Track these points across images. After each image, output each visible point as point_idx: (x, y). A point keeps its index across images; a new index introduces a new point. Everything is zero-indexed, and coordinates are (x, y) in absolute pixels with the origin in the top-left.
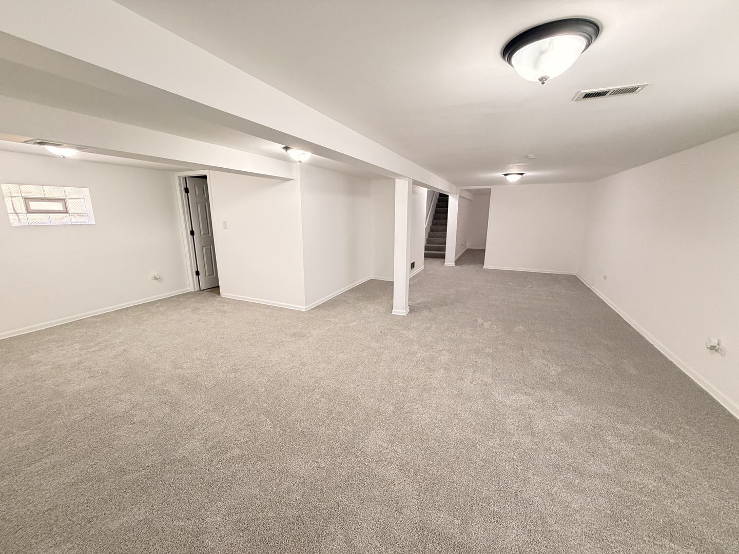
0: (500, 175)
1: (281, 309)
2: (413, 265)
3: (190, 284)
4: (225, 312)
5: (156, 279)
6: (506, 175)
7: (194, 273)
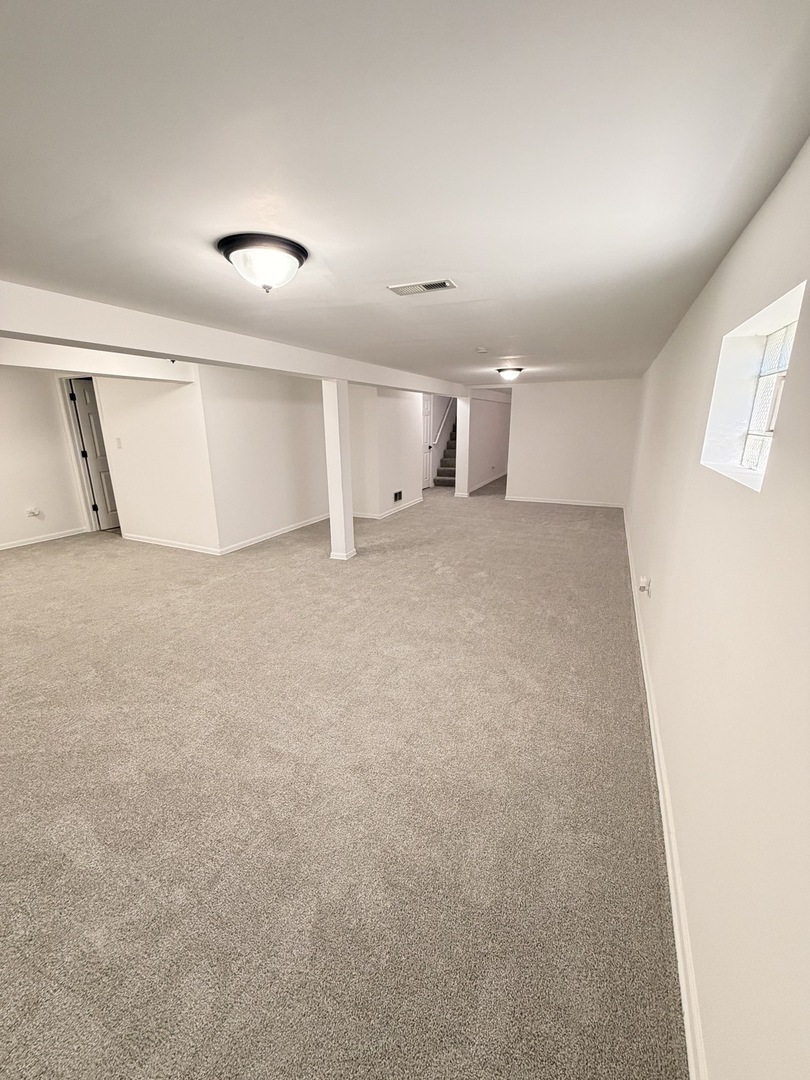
0: (493, 370)
1: (190, 553)
2: (398, 496)
3: (85, 523)
4: (116, 556)
5: (34, 515)
6: (500, 371)
7: (91, 509)
